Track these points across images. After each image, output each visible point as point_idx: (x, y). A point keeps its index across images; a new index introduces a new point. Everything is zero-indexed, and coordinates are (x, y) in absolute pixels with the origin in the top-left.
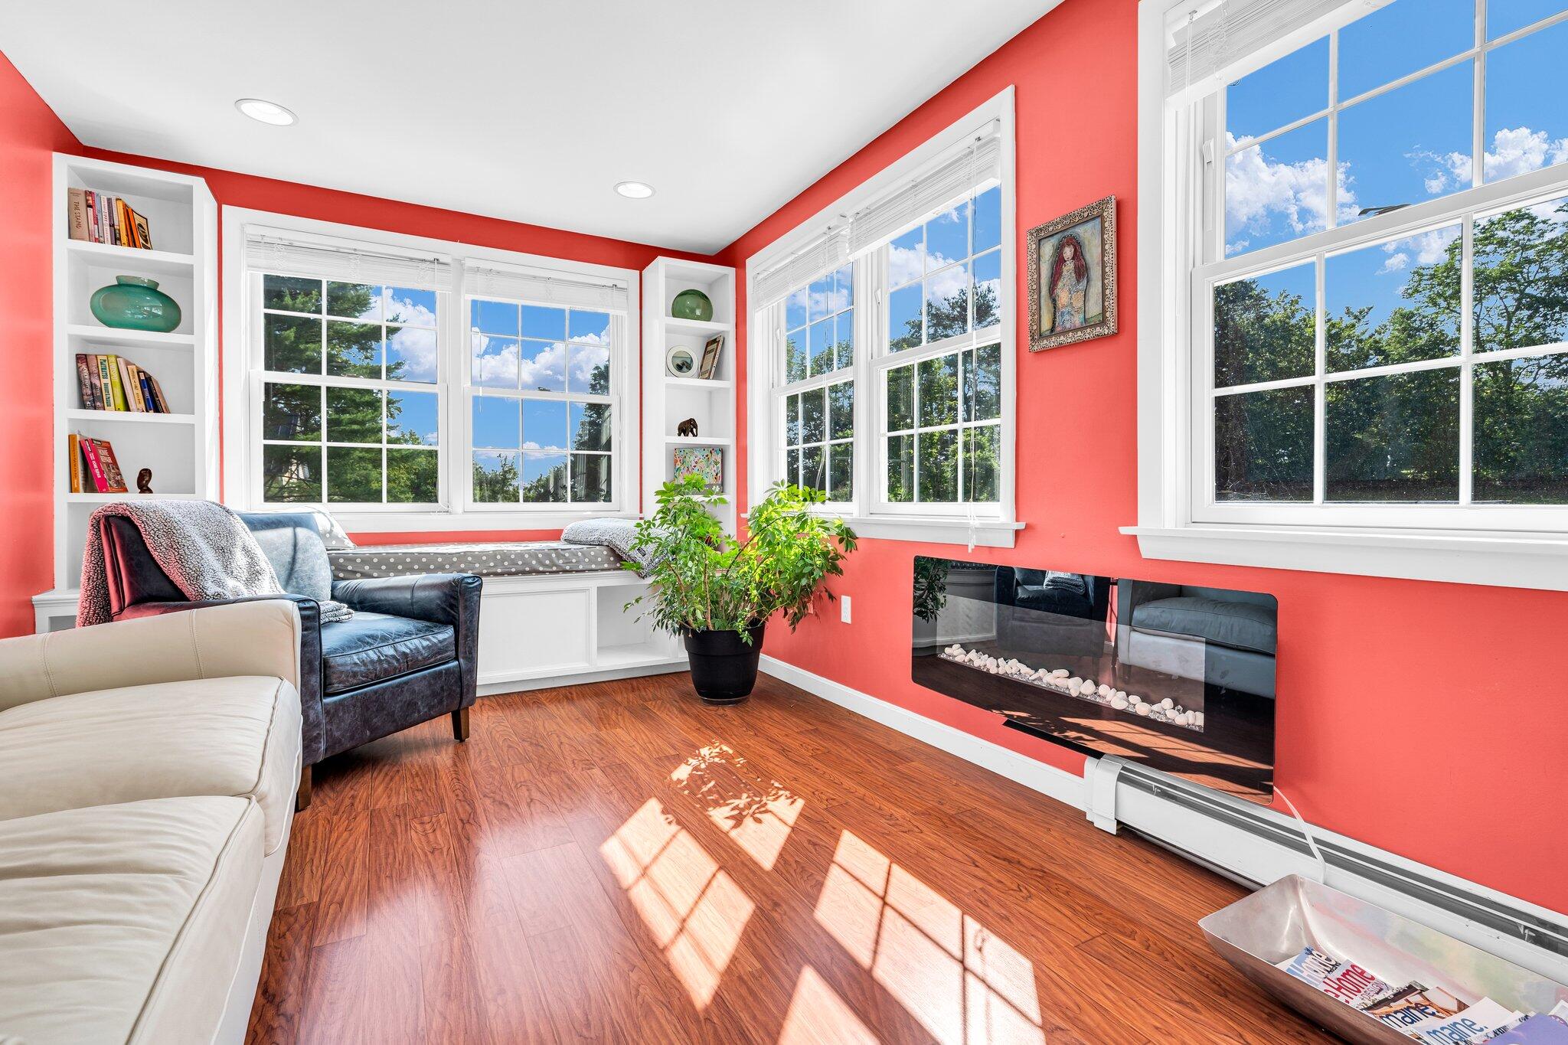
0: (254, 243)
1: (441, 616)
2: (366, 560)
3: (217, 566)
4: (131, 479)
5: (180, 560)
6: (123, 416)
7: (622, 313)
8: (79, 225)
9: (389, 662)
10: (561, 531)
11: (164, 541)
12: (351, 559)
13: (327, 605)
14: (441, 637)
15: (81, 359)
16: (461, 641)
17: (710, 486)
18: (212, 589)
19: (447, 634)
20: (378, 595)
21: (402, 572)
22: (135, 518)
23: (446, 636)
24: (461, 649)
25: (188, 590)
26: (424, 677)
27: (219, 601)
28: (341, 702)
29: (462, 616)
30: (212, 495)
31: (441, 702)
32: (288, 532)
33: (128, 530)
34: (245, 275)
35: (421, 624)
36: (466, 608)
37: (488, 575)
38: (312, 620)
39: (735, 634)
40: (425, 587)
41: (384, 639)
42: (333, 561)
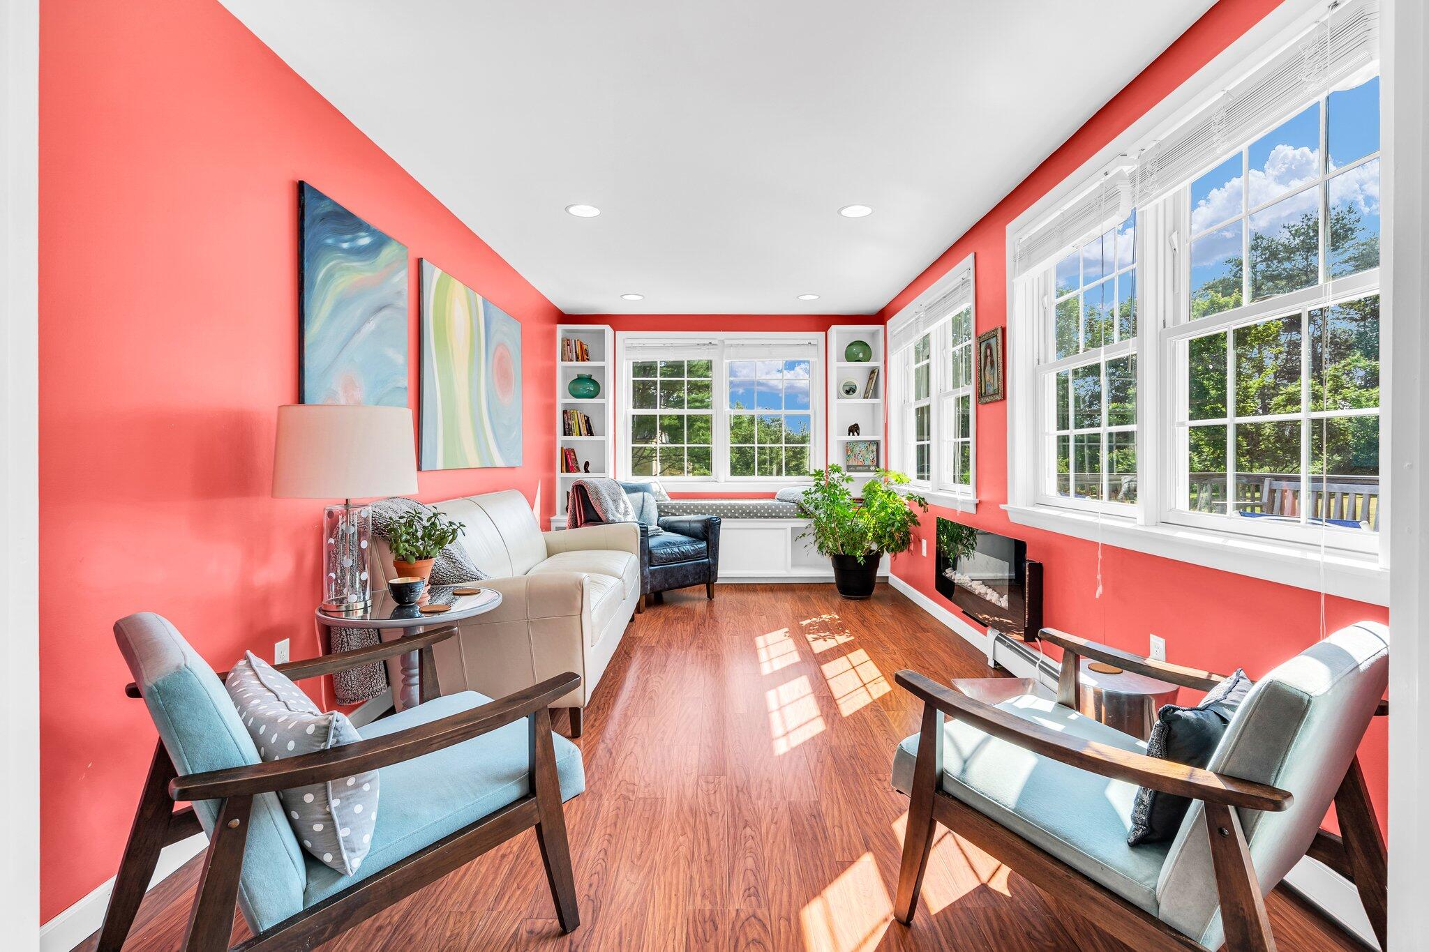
0: (628, 348)
1: (701, 536)
2: (673, 507)
3: (613, 507)
4: (582, 467)
5: (600, 505)
6: (579, 438)
7: (817, 360)
8: (565, 355)
9: (676, 555)
10: (776, 493)
11: (595, 497)
12: (666, 506)
13: (653, 527)
14: (700, 546)
15: (565, 412)
16: (710, 550)
17: (869, 466)
18: (611, 518)
19: (703, 545)
20: (676, 525)
21: (690, 514)
22: (585, 486)
23: (702, 546)
24: (710, 552)
25: (603, 518)
26: (692, 564)
27: (613, 522)
28: (656, 570)
29: (711, 537)
30: (611, 476)
31: (699, 577)
32: (641, 494)
33: (583, 492)
34: (625, 364)
35: (691, 539)
36: (712, 533)
37: (723, 517)
38: (644, 532)
39: (854, 558)
40: (695, 521)
41: (674, 544)
42: (659, 507)
